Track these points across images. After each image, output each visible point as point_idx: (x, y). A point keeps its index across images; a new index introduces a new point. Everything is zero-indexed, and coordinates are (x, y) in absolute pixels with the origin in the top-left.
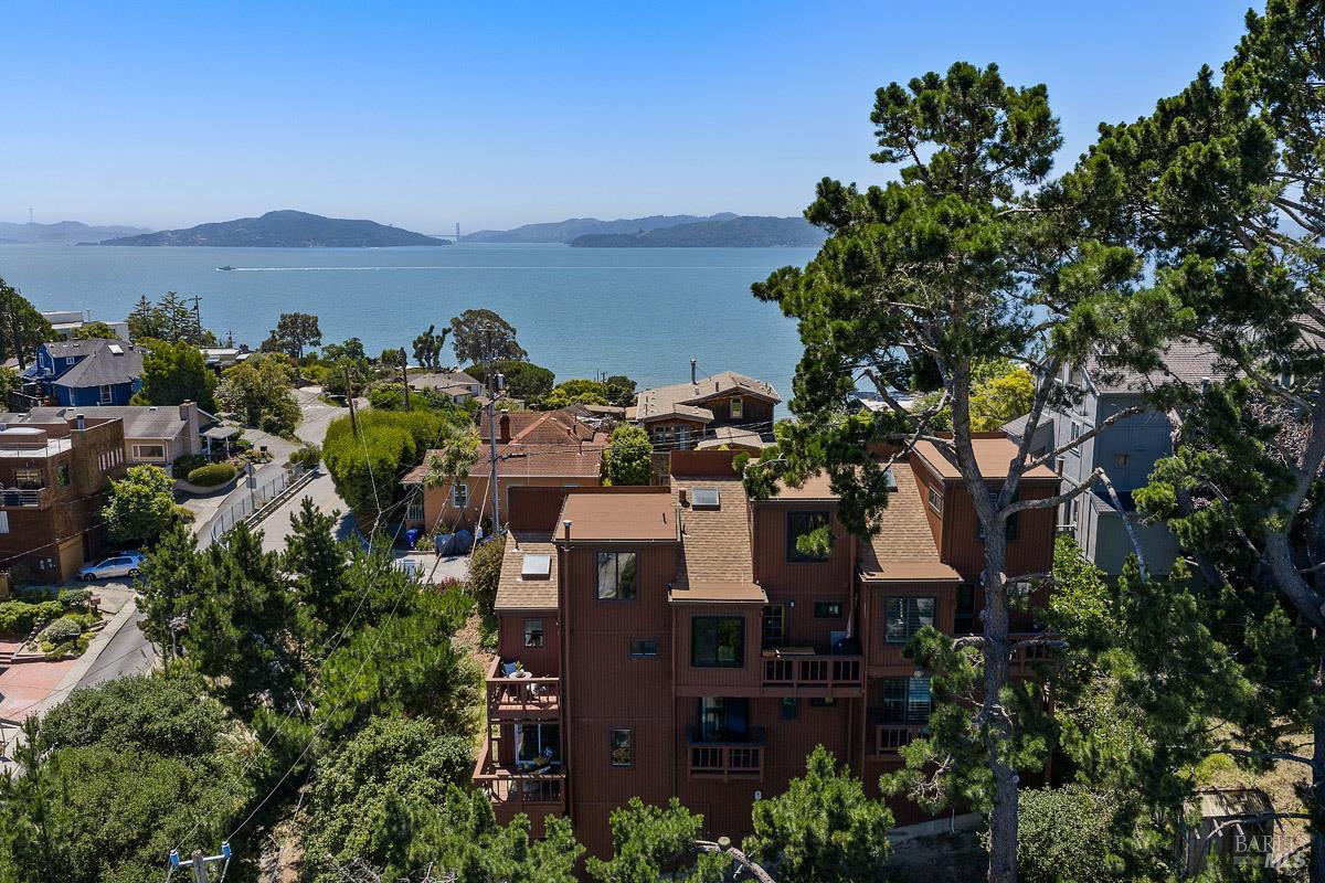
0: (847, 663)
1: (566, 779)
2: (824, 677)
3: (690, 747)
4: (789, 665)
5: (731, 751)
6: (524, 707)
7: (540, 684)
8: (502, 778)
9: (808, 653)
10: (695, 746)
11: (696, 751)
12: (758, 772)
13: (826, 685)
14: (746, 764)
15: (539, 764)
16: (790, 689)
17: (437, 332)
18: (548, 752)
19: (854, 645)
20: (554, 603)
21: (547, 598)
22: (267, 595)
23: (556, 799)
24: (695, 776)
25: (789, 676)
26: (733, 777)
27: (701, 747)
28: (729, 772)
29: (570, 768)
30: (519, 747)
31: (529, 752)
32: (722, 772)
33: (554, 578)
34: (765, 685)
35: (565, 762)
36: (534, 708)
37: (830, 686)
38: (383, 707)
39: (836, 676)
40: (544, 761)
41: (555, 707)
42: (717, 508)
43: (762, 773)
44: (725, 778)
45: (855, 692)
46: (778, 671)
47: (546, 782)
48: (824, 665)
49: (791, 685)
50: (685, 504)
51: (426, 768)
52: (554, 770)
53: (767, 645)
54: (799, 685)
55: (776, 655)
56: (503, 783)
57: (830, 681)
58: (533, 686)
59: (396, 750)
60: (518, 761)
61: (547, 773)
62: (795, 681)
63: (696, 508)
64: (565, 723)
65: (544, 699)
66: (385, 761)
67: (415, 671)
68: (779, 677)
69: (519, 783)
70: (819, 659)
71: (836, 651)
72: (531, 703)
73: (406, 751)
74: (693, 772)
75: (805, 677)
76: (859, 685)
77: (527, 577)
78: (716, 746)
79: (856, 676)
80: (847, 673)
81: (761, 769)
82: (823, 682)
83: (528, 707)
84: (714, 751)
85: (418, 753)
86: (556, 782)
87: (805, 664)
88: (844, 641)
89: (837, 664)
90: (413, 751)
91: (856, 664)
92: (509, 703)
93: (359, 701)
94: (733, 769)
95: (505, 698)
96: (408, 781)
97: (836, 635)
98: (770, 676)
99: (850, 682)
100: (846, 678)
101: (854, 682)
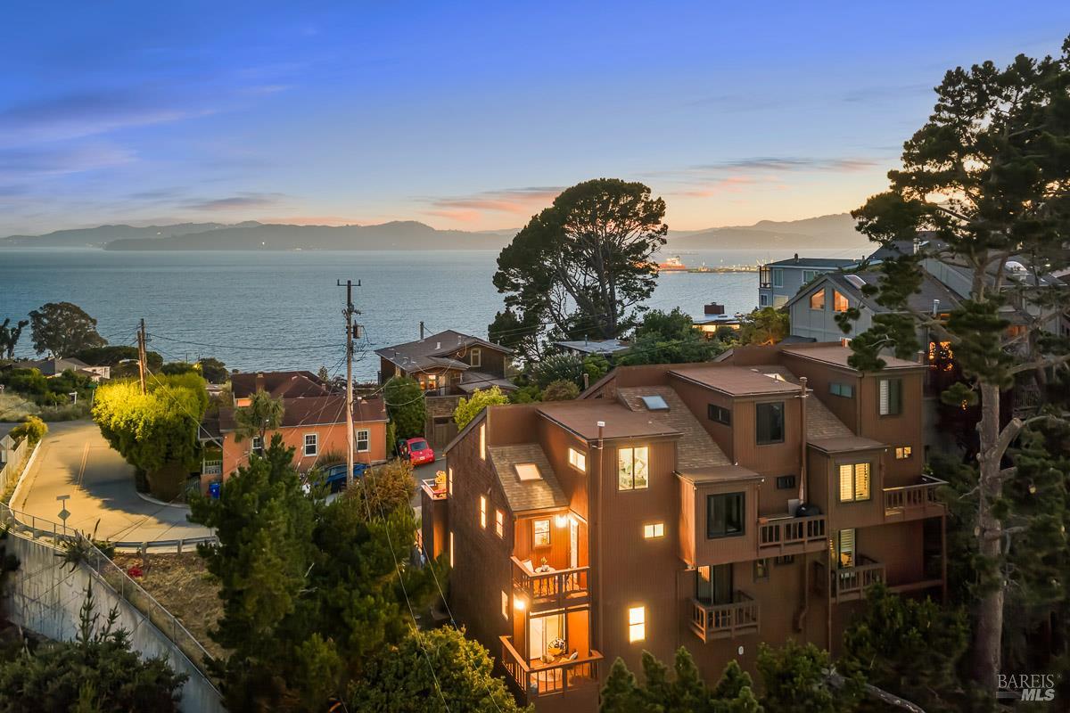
0: (816, 522)
2: (801, 536)
3: (706, 612)
4: (777, 527)
5: (736, 610)
9: (789, 517)
10: (710, 610)
11: (710, 614)
12: (756, 626)
13: (802, 543)
14: (748, 620)
16: (778, 549)
19: (811, 508)
21: (550, 497)
24: (711, 637)
25: (778, 538)
26: (739, 633)
27: (714, 610)
28: (736, 629)
32: (730, 630)
34: (762, 548)
37: (806, 543)
39: (810, 534)
42: (667, 410)
43: (759, 626)
44: (733, 635)
45: (823, 546)
46: (769, 535)
48: (801, 526)
49: (780, 545)
54: (786, 545)
55: (768, 521)
57: (805, 538)
62: (782, 541)
64: (595, 608)
68: (770, 540)
70: (797, 521)
74: (709, 634)
75: (788, 538)
76: (825, 539)
78: (724, 608)
79: (822, 533)
80: (816, 530)
82: (801, 540)
84: (723, 613)
87: (788, 527)
89: (810, 523)
91: (822, 522)
94: (738, 626)
97: (792, 502)
98: (764, 541)
99: (820, 537)
100: (816, 534)
101: (822, 537)
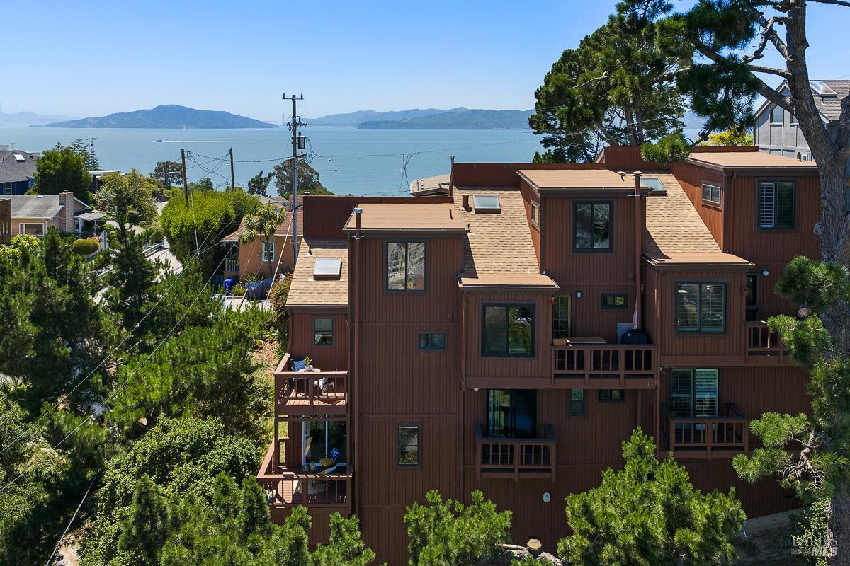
0: (639, 353)
1: (353, 479)
2: (616, 367)
3: (480, 442)
4: (581, 353)
5: (522, 446)
6: (312, 403)
7: (329, 379)
8: (287, 478)
9: (600, 343)
10: (485, 441)
11: (485, 448)
12: (550, 471)
13: (618, 376)
14: (537, 462)
15: (325, 465)
16: (582, 380)
17: (265, 176)
18: (335, 452)
19: (643, 334)
20: (344, 300)
21: (337, 294)
22: (71, 296)
23: (342, 501)
24: (486, 475)
25: (581, 367)
26: (524, 475)
27: (491, 442)
28: (521, 470)
29: (356, 469)
30: (306, 450)
31: (316, 455)
32: (513, 470)
33: (345, 278)
34: (557, 376)
35: (352, 462)
36: (321, 403)
37: (622, 377)
38: (175, 408)
39: (628, 367)
40: (331, 461)
41: (343, 402)
42: (498, 212)
43: (554, 472)
44: (516, 476)
45: (648, 384)
46: (568, 361)
47: (332, 482)
48: (616, 353)
49: (583, 376)
50: (468, 208)
51: (210, 467)
52: (341, 470)
53: (557, 335)
54: (591, 376)
55: (568, 344)
56: (287, 484)
57: (622, 371)
58: (321, 382)
59: (182, 450)
60: (304, 463)
61: (333, 473)
62: (587, 370)
63: (478, 211)
64: (352, 419)
65: (331, 395)
66: (169, 461)
67: (208, 373)
68: (571, 367)
69: (304, 484)
70: (611, 348)
71: (625, 340)
72: (319, 399)
73: (191, 450)
74: (483, 470)
75: (597, 368)
76: (651, 376)
77: (318, 278)
78: (507, 442)
79: (648, 367)
80: (639, 362)
81: (552, 466)
82: (615, 372)
83: (316, 403)
84: (504, 449)
85: (204, 452)
86: (342, 483)
87: (596, 353)
88: (632, 331)
89: (628, 353)
90: (197, 449)
91: (648, 353)
92: (297, 399)
93: (151, 401)
94: (524, 467)
95: (293, 394)
96: (190, 480)
97: (622, 327)
98: (561, 366)
99: (643, 372)
100: (638, 367)
101: (647, 372)
